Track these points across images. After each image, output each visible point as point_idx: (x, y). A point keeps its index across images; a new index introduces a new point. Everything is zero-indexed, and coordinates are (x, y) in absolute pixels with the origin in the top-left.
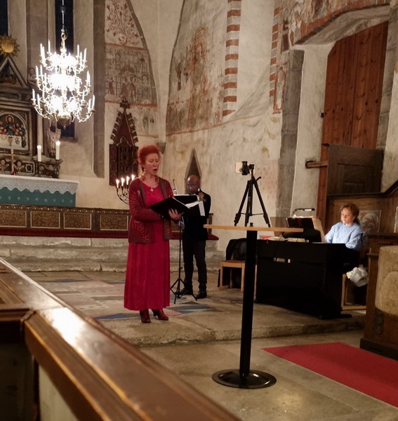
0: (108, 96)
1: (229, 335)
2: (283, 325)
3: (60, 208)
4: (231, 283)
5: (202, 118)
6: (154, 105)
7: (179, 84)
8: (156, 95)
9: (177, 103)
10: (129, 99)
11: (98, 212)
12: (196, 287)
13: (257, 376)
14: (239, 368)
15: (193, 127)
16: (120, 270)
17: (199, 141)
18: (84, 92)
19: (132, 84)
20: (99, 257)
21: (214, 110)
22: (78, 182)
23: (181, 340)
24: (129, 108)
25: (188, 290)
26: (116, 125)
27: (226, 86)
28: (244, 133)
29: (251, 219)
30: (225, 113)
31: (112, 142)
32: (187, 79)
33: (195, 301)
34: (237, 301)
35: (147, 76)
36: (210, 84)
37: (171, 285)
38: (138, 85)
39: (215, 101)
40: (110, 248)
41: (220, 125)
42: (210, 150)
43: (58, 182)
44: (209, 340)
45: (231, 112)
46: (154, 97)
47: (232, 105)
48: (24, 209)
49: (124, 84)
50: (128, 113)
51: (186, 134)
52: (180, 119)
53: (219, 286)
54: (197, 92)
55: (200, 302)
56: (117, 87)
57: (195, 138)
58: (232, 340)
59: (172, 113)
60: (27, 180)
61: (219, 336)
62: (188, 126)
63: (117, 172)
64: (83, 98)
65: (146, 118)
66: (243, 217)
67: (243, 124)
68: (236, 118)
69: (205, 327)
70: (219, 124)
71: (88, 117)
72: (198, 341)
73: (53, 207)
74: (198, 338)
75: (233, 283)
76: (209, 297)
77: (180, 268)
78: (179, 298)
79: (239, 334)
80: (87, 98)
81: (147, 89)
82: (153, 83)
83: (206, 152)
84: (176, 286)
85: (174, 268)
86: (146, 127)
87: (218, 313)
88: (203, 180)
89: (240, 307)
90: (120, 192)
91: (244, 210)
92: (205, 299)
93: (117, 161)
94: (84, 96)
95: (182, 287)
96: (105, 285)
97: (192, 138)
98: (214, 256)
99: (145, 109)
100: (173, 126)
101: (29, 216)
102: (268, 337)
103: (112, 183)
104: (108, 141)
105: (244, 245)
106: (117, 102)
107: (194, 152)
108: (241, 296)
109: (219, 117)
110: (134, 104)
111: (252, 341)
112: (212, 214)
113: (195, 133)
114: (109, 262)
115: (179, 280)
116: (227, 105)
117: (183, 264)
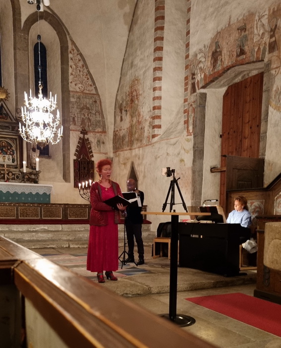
0: (72, 127)
1: (161, 290)
2: (199, 282)
3: (40, 204)
4: (161, 254)
5: (137, 140)
6: (104, 132)
7: (121, 117)
8: (105, 125)
9: (120, 130)
10: (87, 128)
11: (66, 206)
12: (136, 256)
13: (182, 318)
14: (168, 313)
15: (131, 146)
16: (83, 246)
17: (136, 156)
18: (55, 124)
19: (89, 118)
20: (68, 238)
21: (146, 134)
22: (52, 186)
23: (127, 294)
24: (87, 134)
25: (131, 259)
26: (78, 146)
27: (154, 118)
28: (167, 150)
29: (174, 207)
30: (154, 136)
31: (75, 158)
32: (127, 114)
33: (136, 266)
34: (166, 265)
35: (99, 113)
36: (143, 117)
37: (119, 256)
38: (93, 118)
39: (146, 128)
40: (75, 231)
41: (151, 144)
42: (144, 162)
43: (38, 186)
44: (147, 293)
45: (157, 135)
46: (104, 126)
47: (158, 131)
48: (14, 205)
49: (83, 118)
50: (86, 138)
51: (127, 151)
52: (123, 141)
53: (153, 255)
54: (134, 122)
55: (139, 267)
56: (78, 121)
57: (134, 154)
58: (163, 293)
59: (117, 137)
60: (16, 185)
61: (154, 290)
62: (128, 146)
63: (79, 179)
64: (55, 128)
65: (99, 141)
66: (168, 206)
67: (167, 143)
68: (162, 139)
69: (144, 284)
70: (149, 144)
71: (58, 141)
72: (139, 295)
73: (34, 203)
74: (139, 292)
75: (162, 254)
76: (146, 264)
77: (125, 244)
78: (125, 264)
79: (168, 289)
80: (57, 128)
81: (99, 122)
82: (103, 117)
83: (141, 163)
84: (122, 256)
85: (121, 244)
86: (99, 147)
87: (152, 275)
88: (139, 182)
89: (168, 270)
90: (82, 192)
91: (169, 201)
92: (143, 265)
93: (79, 171)
94: (55, 126)
95: (127, 257)
96: (72, 257)
97: (131, 154)
98: (149, 235)
99: (98, 135)
100: (117, 146)
101: (17, 210)
102: (188, 291)
103: (76, 186)
104: (73, 157)
105: (169, 227)
106: (78, 131)
107: (133, 163)
108: (169, 262)
109: (149, 139)
110: (90, 131)
111: (178, 293)
112: (146, 206)
113: (134, 151)
114: (76, 241)
115: (125, 252)
116: (154, 131)
117: (126, 241)
